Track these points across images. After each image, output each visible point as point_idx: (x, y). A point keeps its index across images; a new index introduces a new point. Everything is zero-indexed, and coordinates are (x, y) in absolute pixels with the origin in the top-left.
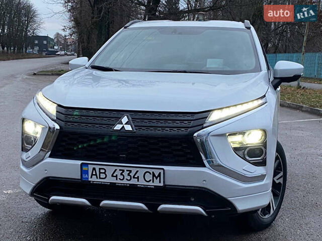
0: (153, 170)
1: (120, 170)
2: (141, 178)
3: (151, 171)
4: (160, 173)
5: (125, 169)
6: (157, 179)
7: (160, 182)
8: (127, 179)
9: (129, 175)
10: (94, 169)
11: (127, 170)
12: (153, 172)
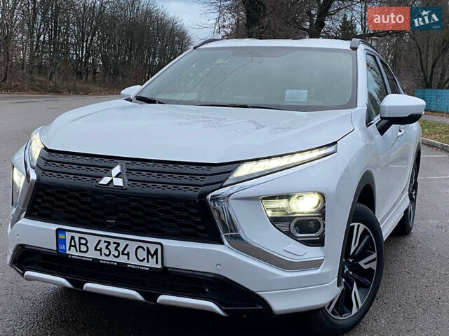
0: (148, 245)
1: (105, 242)
2: (132, 255)
3: (145, 245)
4: (157, 249)
5: (112, 240)
6: (152, 257)
7: (157, 263)
8: (114, 255)
9: (116, 249)
10: (73, 238)
11: (114, 243)
12: (147, 248)
